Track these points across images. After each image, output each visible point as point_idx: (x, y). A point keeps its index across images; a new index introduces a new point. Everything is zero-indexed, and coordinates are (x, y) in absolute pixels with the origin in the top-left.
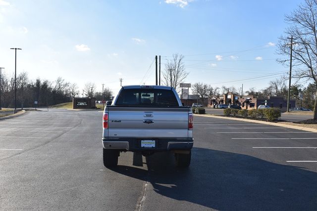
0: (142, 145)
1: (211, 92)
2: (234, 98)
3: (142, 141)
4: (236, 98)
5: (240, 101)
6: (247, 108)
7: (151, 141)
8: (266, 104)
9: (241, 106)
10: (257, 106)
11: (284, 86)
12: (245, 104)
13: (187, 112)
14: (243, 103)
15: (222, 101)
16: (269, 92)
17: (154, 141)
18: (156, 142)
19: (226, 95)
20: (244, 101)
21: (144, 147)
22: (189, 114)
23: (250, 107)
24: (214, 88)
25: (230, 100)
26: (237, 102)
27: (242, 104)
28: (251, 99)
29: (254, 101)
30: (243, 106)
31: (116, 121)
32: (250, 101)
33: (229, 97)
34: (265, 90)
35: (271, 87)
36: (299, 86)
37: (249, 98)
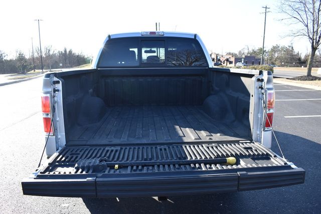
2: (217, 57)
5: (221, 59)
6: (227, 65)
8: (243, 61)
9: (222, 64)
10: (235, 63)
14: (224, 61)
20: (224, 59)
23: (230, 64)
26: (219, 60)
29: (233, 59)
30: (224, 64)
32: (229, 59)
37: (228, 57)
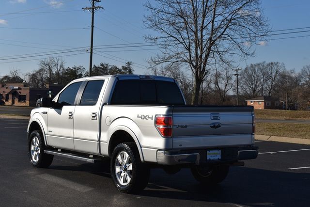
0: (209, 157)
3: (208, 152)
6: (13, 103)
7: (216, 151)
9: (4, 100)
11: (62, 69)
12: (10, 96)
13: (250, 113)
14: (7, 95)
16: (39, 78)
17: (220, 151)
18: (221, 151)
20: (8, 91)
21: (210, 159)
22: (252, 114)
23: (19, 101)
27: (4, 96)
28: (19, 89)
29: (25, 92)
30: (7, 100)
31: (182, 127)
32: (18, 91)
34: (34, 75)
35: (41, 70)
36: (79, 69)
37: (17, 88)
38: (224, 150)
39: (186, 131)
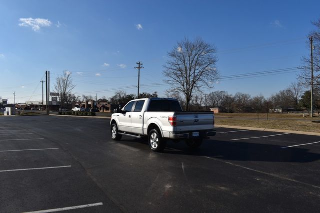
1: (74, 99)
2: (93, 103)
3: (193, 133)
4: (95, 104)
5: (98, 106)
6: (103, 111)
7: (197, 132)
10: (112, 110)
11: (125, 95)
13: (212, 114)
14: (101, 108)
15: (84, 106)
16: (115, 99)
19: (87, 102)
20: (101, 106)
21: (194, 136)
23: (106, 110)
24: (76, 96)
25: (90, 105)
26: (96, 106)
27: (99, 108)
28: (106, 104)
29: (109, 106)
30: (100, 110)
31: (181, 121)
33: (89, 103)
35: (116, 96)
36: (133, 95)
38: (200, 132)
39: (183, 123)
